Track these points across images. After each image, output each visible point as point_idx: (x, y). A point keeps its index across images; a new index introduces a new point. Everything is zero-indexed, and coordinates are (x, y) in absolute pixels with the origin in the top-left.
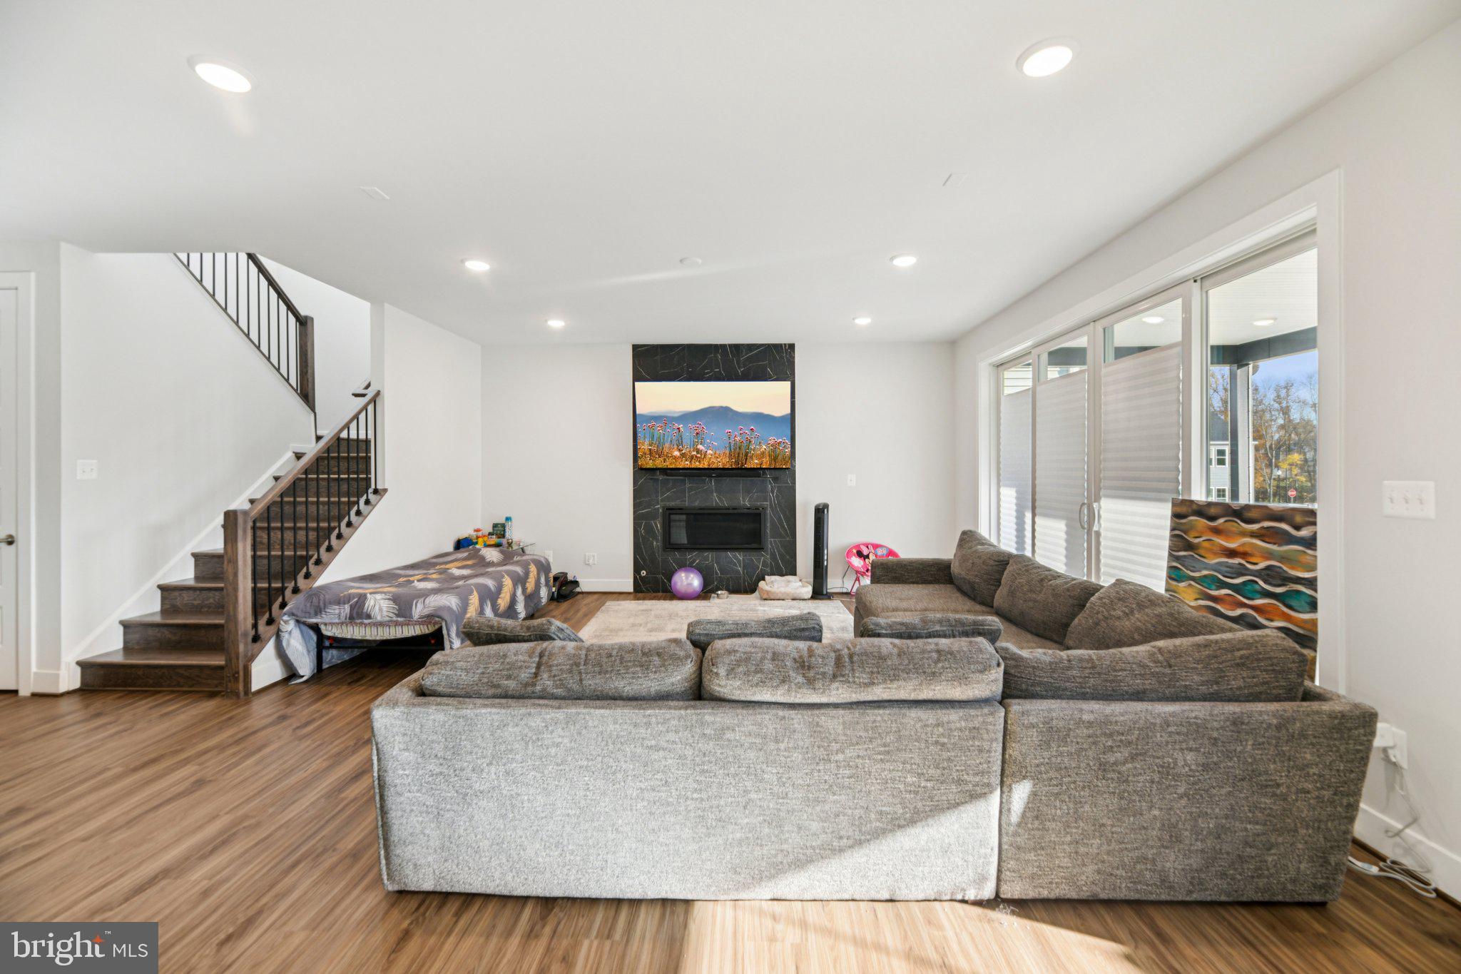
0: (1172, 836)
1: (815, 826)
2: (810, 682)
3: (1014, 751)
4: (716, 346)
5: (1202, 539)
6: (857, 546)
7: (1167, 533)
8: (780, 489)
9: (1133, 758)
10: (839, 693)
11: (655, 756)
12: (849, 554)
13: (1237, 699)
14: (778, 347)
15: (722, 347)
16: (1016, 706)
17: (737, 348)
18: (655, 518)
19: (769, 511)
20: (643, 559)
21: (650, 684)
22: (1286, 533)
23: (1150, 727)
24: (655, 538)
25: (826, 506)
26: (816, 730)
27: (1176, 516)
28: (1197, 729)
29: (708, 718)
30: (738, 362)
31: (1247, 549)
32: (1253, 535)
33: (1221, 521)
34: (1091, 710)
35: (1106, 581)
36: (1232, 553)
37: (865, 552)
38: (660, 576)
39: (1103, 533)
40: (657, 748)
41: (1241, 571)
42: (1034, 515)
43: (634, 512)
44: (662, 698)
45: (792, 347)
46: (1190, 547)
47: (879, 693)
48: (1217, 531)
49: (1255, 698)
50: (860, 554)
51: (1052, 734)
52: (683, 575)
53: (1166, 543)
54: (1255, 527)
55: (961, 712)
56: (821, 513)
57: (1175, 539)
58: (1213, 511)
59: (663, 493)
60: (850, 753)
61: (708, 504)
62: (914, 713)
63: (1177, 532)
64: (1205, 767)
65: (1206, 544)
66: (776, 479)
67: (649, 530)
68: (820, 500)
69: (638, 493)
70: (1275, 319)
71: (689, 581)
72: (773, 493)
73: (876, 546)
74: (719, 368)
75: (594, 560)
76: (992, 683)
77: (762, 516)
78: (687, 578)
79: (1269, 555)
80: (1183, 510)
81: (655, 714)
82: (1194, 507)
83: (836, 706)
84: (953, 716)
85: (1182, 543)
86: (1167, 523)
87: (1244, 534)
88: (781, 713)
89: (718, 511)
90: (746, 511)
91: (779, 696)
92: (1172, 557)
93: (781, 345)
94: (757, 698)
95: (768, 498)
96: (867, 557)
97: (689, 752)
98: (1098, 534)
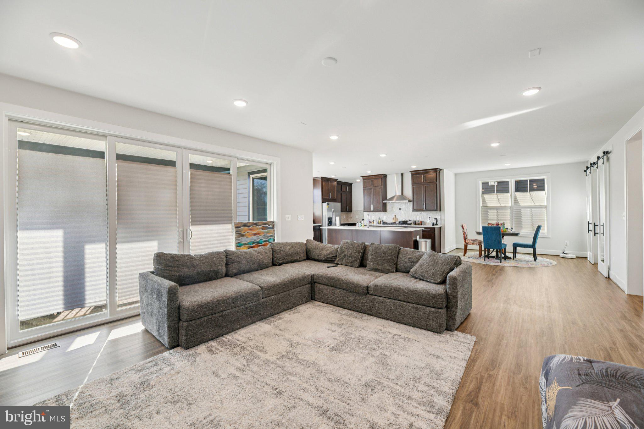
5: (246, 233)
22: (267, 227)
27: (237, 227)
31: (259, 232)
32: (260, 229)
33: (252, 227)
36: (255, 234)
46: (242, 237)
48: (251, 230)
54: (260, 227)
57: (237, 235)
58: (249, 224)
63: (237, 232)
65: (248, 234)
70: (213, 161)
79: (264, 233)
80: (239, 225)
82: (243, 224)
85: (239, 235)
86: (234, 230)
87: (258, 229)
92: (237, 239)
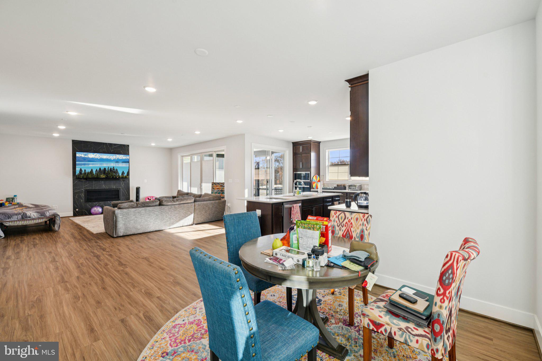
0: (210, 214)
1: (174, 218)
2: (174, 202)
3: (195, 207)
4: (104, 143)
6: (148, 197)
7: (211, 187)
8: (125, 184)
9: (206, 207)
10: (177, 203)
11: (156, 212)
12: (146, 199)
13: (215, 200)
14: (124, 145)
15: (106, 144)
16: (195, 203)
17: (111, 145)
18: (82, 193)
19: (121, 189)
20: (76, 205)
21: (154, 204)
22: (222, 185)
23: (208, 203)
24: (81, 198)
25: (139, 188)
26: (175, 207)
27: (212, 184)
28: (212, 203)
29: (163, 207)
30: (111, 148)
32: (220, 186)
34: (202, 202)
35: (203, 193)
36: (218, 189)
37: (150, 198)
38: (84, 210)
39: (203, 188)
40: (156, 211)
41: (219, 191)
42: (191, 187)
43: (73, 192)
44: (156, 206)
45: (128, 146)
46: (214, 189)
47: (182, 202)
48: (216, 186)
49: (217, 200)
50: (148, 199)
51: (199, 205)
52: (95, 208)
53: (211, 189)
55: (190, 204)
56: (138, 190)
58: (216, 183)
59: (84, 186)
60: (179, 209)
61: (101, 188)
62: (185, 204)
64: (212, 207)
66: (124, 181)
67: (80, 197)
68: (138, 186)
69: (75, 186)
71: (98, 210)
72: (123, 185)
73: (152, 197)
74: (105, 149)
75: (56, 207)
76: (193, 201)
77: (119, 191)
78: (97, 209)
79: (221, 188)
80: (213, 184)
81: (156, 207)
83: (177, 204)
84: (189, 204)
85: (213, 188)
86: (211, 186)
88: (171, 206)
89: (105, 190)
90: (114, 190)
91: (171, 204)
92: (212, 190)
93: (125, 145)
94: (168, 204)
95: (121, 186)
96: (151, 199)
97: (160, 211)
98: (202, 189)
